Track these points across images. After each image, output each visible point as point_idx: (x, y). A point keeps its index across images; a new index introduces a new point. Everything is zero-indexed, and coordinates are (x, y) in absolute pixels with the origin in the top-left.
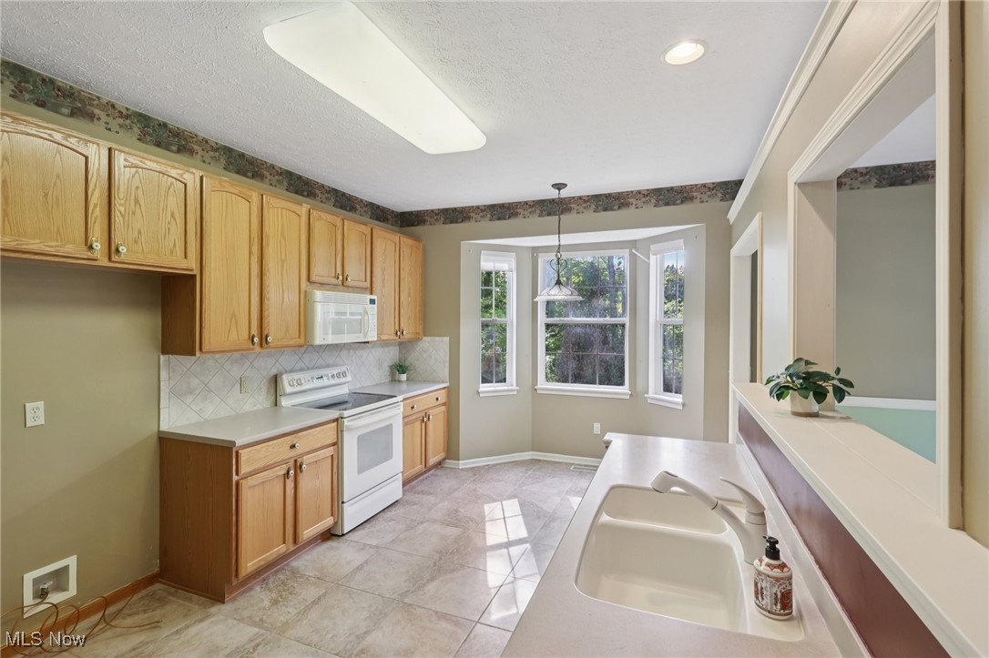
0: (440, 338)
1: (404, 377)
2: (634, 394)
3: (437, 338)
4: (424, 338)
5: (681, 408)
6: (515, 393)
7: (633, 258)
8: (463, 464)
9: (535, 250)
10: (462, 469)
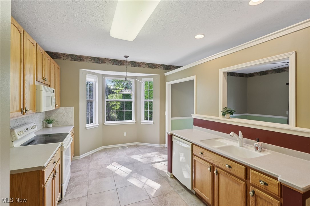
0: (69, 107)
1: (51, 125)
2: (136, 122)
3: (67, 108)
4: (61, 108)
5: (153, 124)
6: (98, 126)
7: (136, 81)
8: (81, 157)
9: (103, 76)
10: (81, 159)
